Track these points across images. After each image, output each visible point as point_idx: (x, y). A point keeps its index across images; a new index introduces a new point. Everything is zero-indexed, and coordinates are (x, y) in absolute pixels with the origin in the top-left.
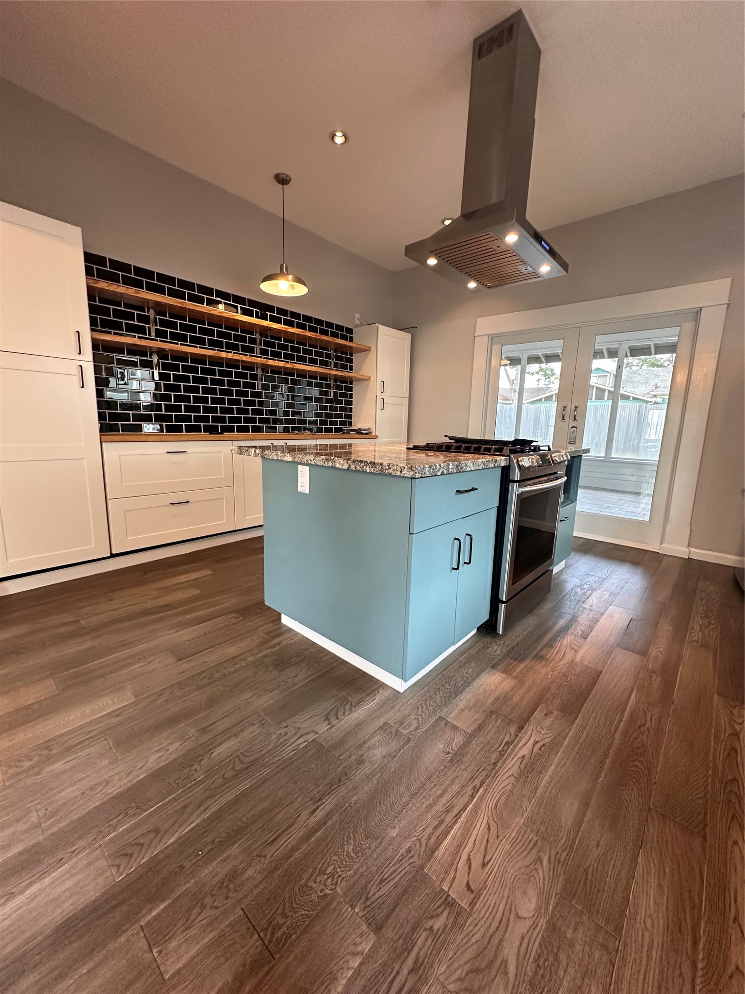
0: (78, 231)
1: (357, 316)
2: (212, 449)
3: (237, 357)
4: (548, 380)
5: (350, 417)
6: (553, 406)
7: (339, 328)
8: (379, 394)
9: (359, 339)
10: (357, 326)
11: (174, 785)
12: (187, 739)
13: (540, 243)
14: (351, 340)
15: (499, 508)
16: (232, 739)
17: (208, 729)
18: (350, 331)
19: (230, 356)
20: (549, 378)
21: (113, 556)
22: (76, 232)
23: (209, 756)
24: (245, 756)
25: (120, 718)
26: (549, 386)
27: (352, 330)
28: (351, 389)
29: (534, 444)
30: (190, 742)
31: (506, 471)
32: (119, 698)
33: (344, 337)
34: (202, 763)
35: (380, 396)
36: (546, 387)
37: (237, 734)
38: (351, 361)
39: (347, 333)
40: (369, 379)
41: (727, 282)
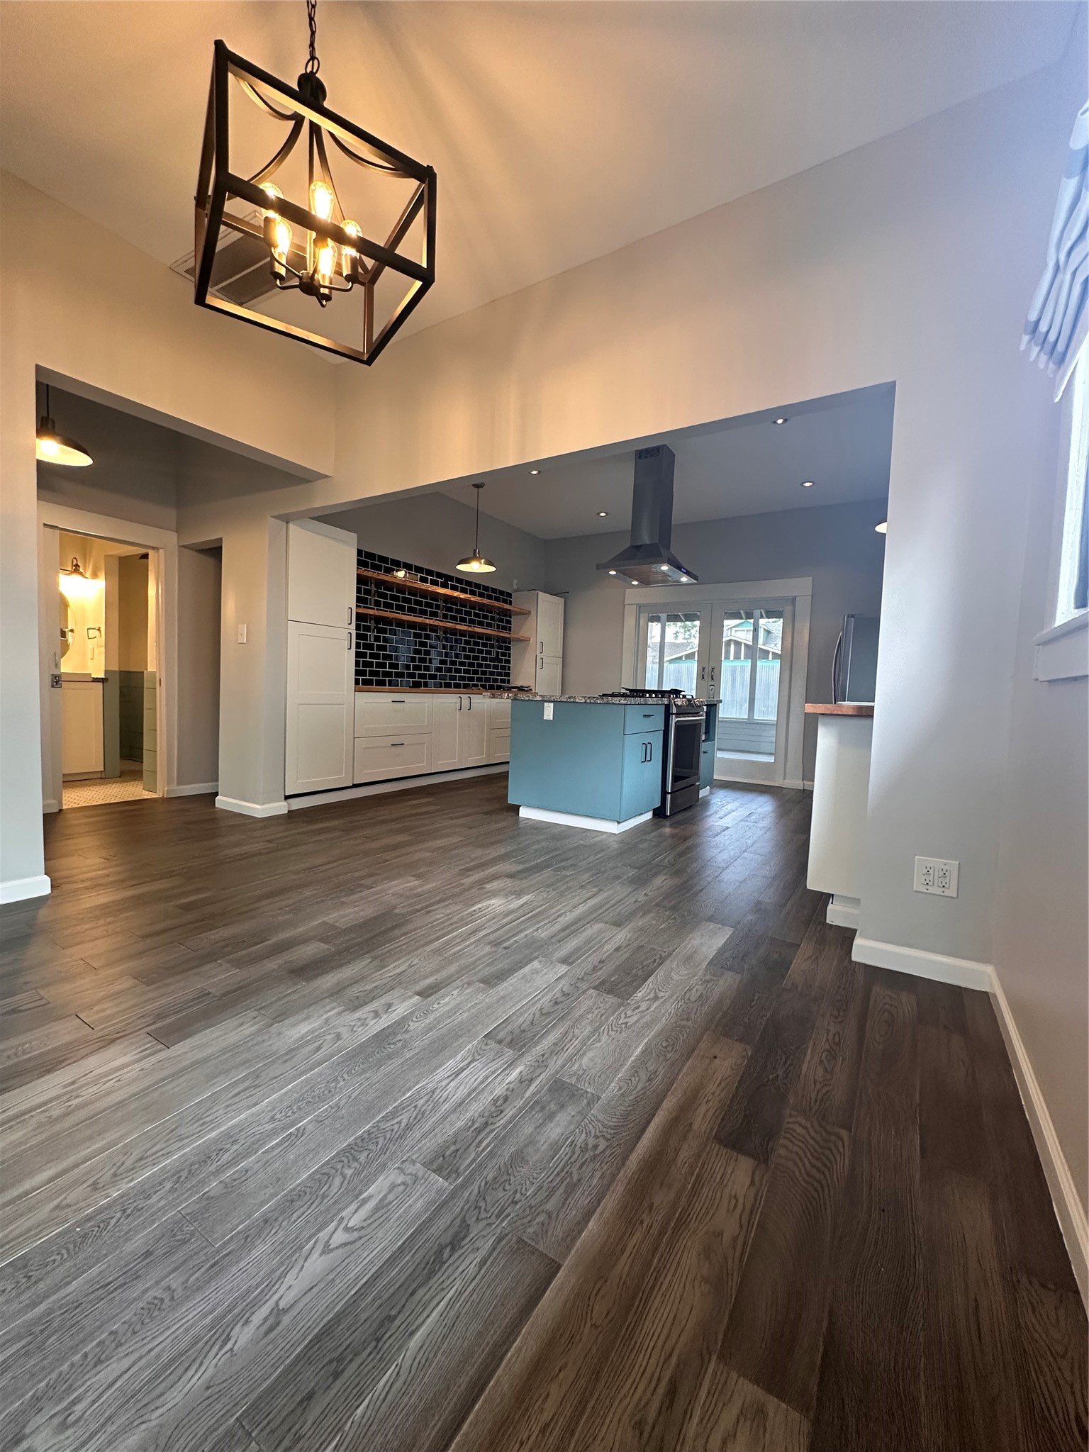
0: (355, 536)
1: (515, 581)
2: (417, 700)
3: (436, 623)
4: (688, 633)
5: (508, 675)
6: (693, 666)
7: (502, 593)
8: (538, 654)
9: (518, 603)
10: (515, 591)
13: (681, 570)
14: (511, 604)
15: (664, 731)
18: (509, 595)
19: (431, 622)
20: (689, 630)
21: (355, 786)
22: (353, 537)
26: (689, 641)
27: (511, 594)
28: (509, 649)
29: (682, 693)
31: (668, 707)
33: (505, 601)
35: (539, 656)
36: (685, 641)
38: (509, 622)
39: (506, 597)
40: (527, 640)
41: (810, 580)
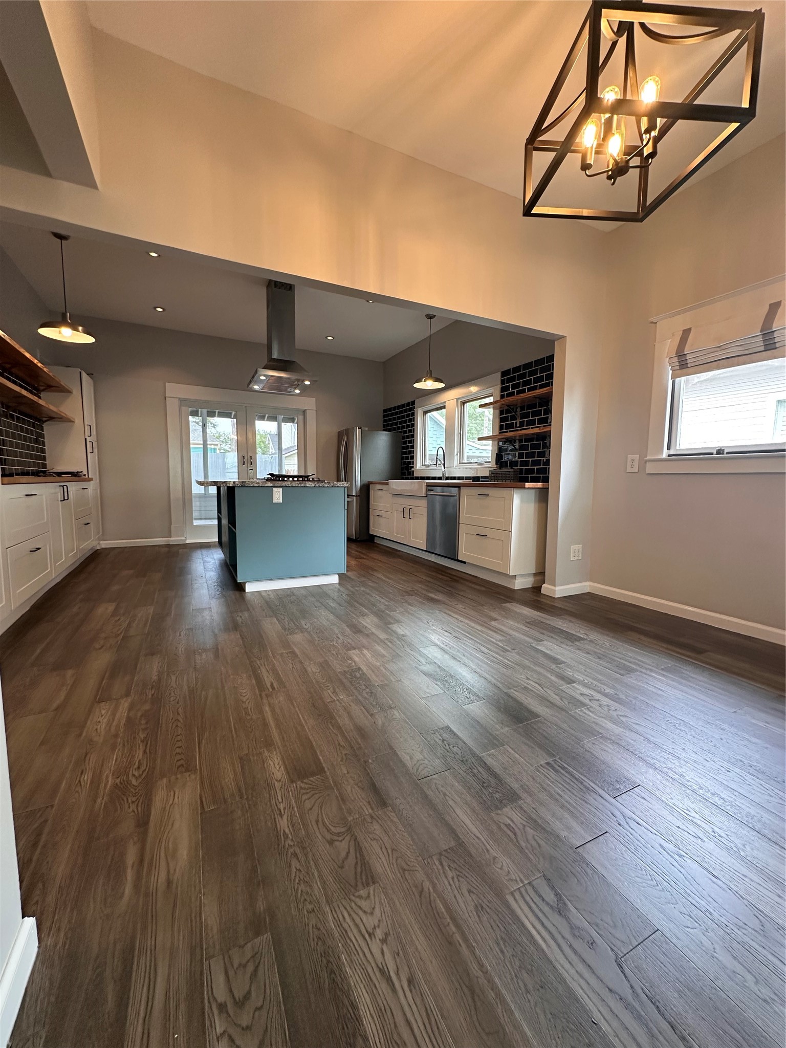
5: (45, 459)
28: (42, 429)
35: (89, 439)
41: (314, 399)
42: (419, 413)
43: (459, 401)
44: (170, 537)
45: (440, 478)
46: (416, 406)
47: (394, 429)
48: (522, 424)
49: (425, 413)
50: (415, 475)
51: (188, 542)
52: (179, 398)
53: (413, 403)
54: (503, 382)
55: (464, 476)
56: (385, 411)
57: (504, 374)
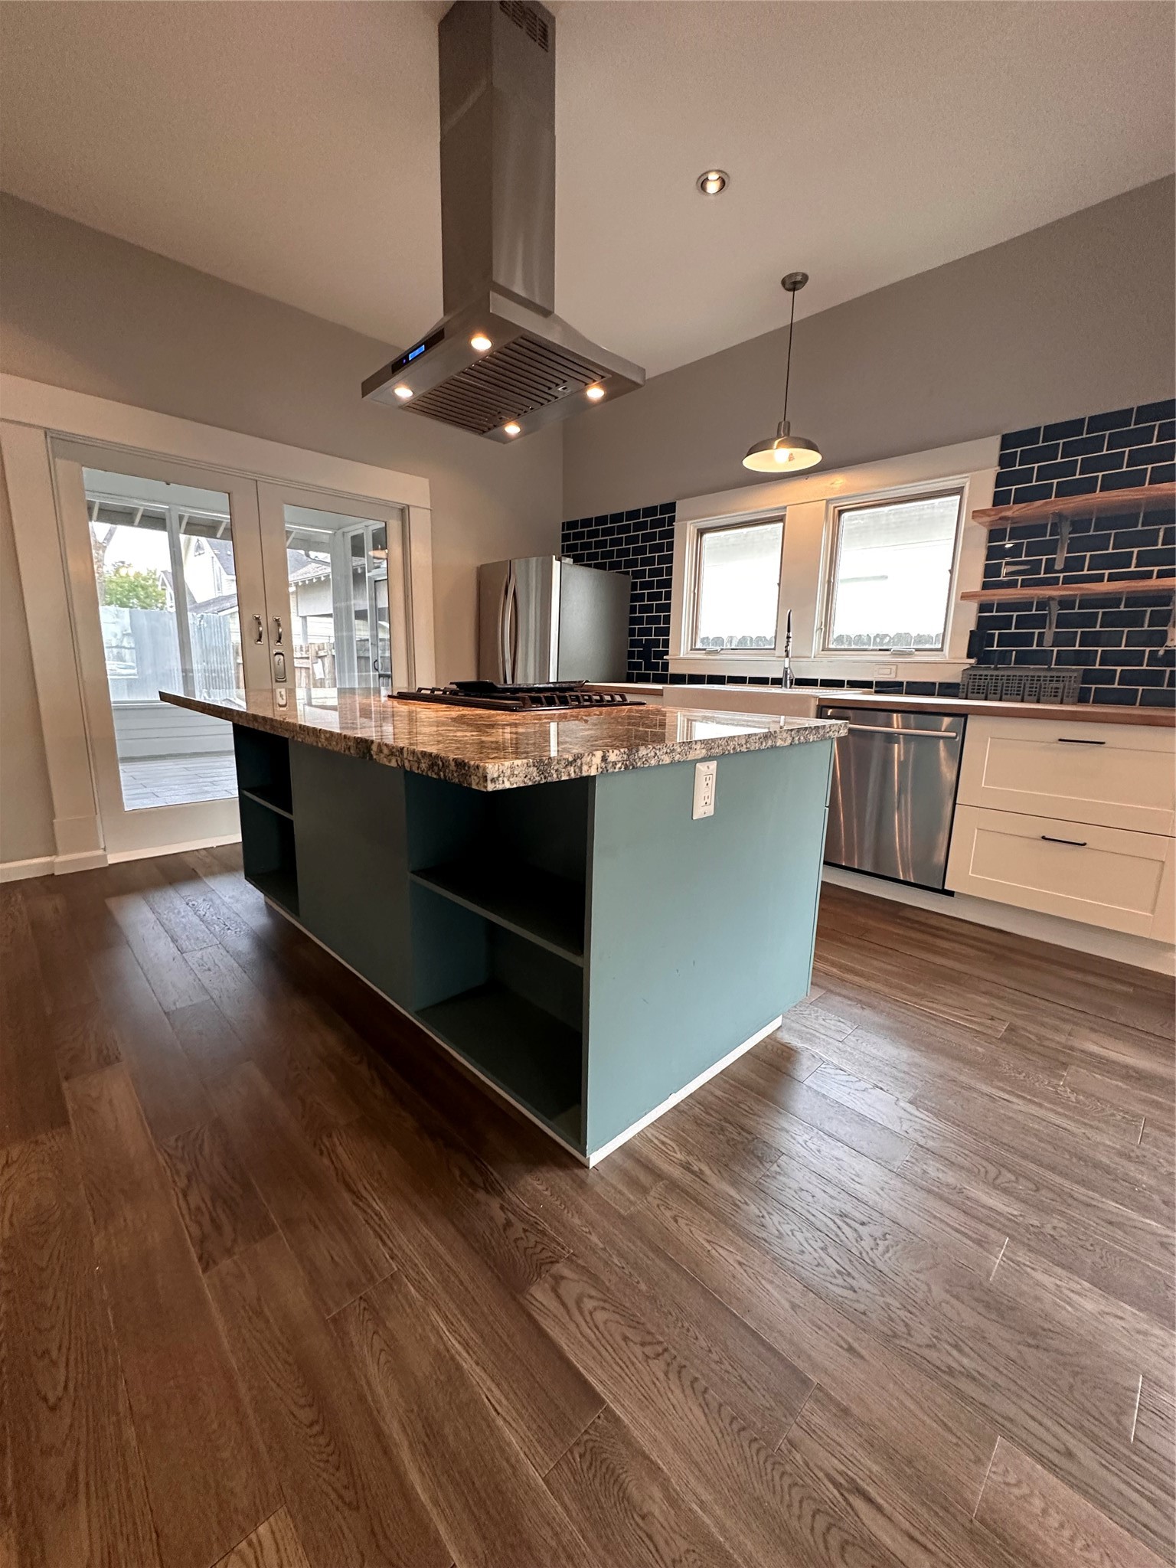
11: (1098, 1250)
12: (1018, 1263)
16: (970, 1194)
17: (974, 1236)
23: (1021, 1219)
24: (987, 1172)
25: (1072, 1443)
30: (1019, 1256)
32: (1024, 1497)
34: (1036, 1223)
37: (957, 1190)
41: (426, 482)
42: (685, 531)
43: (831, 507)
44: (54, 852)
45: (777, 682)
46: (678, 514)
47: (614, 566)
48: (1072, 564)
49: (701, 532)
50: (673, 669)
51: (112, 859)
52: (47, 431)
53: (670, 508)
54: (1004, 461)
55: (846, 678)
56: (569, 525)
57: (1007, 441)
